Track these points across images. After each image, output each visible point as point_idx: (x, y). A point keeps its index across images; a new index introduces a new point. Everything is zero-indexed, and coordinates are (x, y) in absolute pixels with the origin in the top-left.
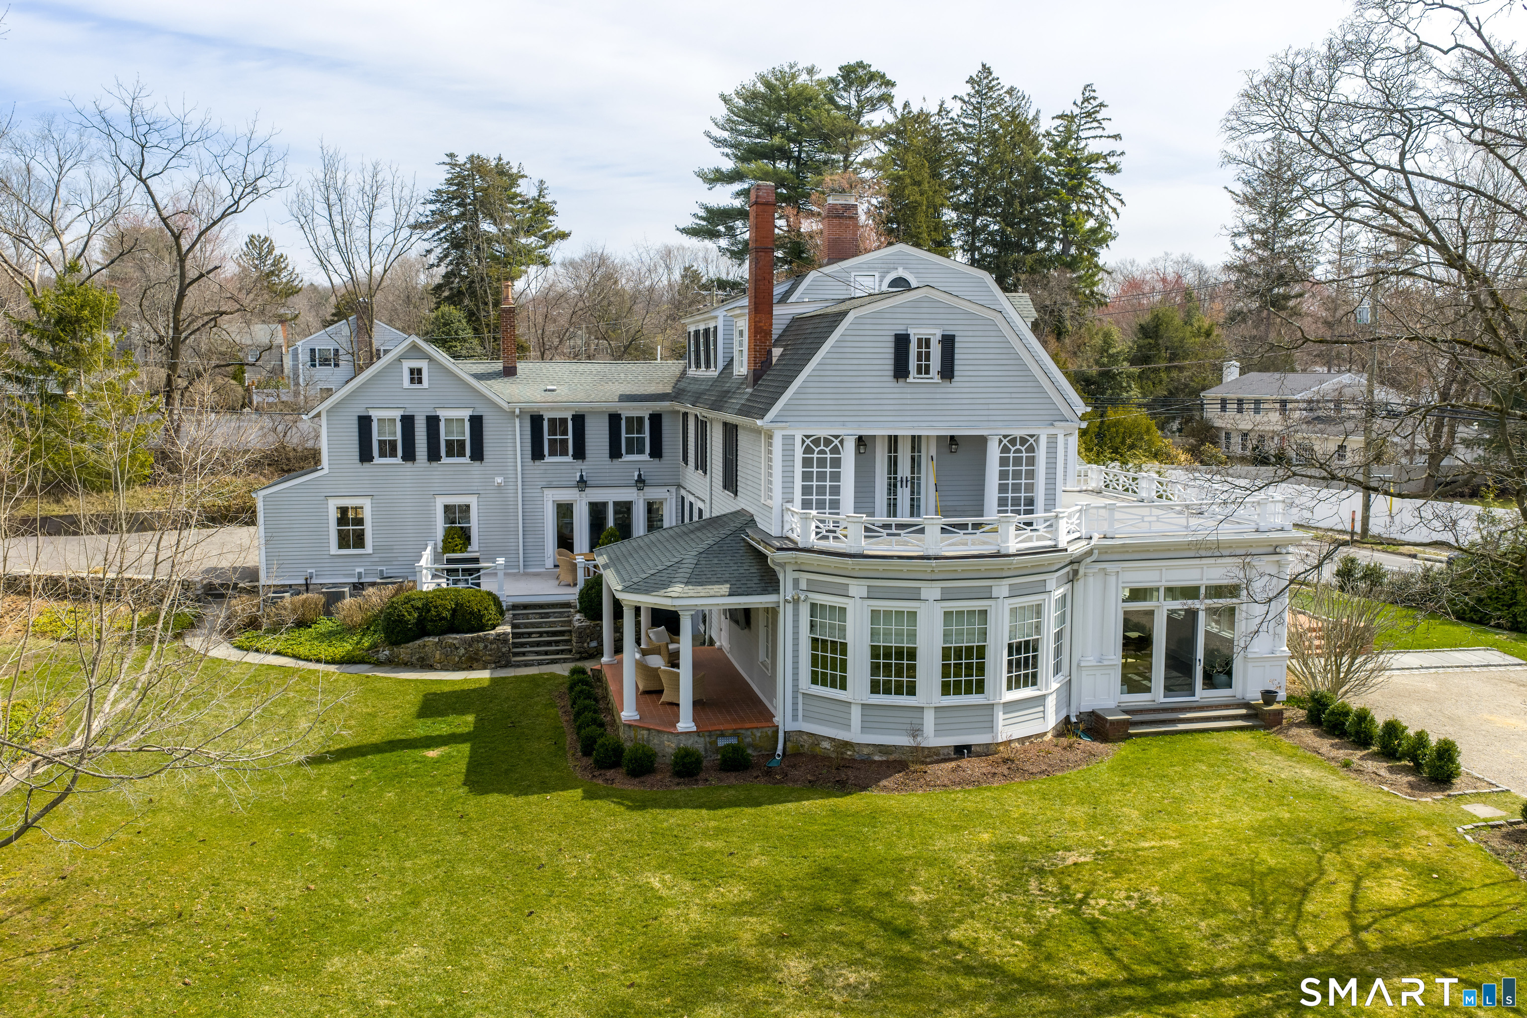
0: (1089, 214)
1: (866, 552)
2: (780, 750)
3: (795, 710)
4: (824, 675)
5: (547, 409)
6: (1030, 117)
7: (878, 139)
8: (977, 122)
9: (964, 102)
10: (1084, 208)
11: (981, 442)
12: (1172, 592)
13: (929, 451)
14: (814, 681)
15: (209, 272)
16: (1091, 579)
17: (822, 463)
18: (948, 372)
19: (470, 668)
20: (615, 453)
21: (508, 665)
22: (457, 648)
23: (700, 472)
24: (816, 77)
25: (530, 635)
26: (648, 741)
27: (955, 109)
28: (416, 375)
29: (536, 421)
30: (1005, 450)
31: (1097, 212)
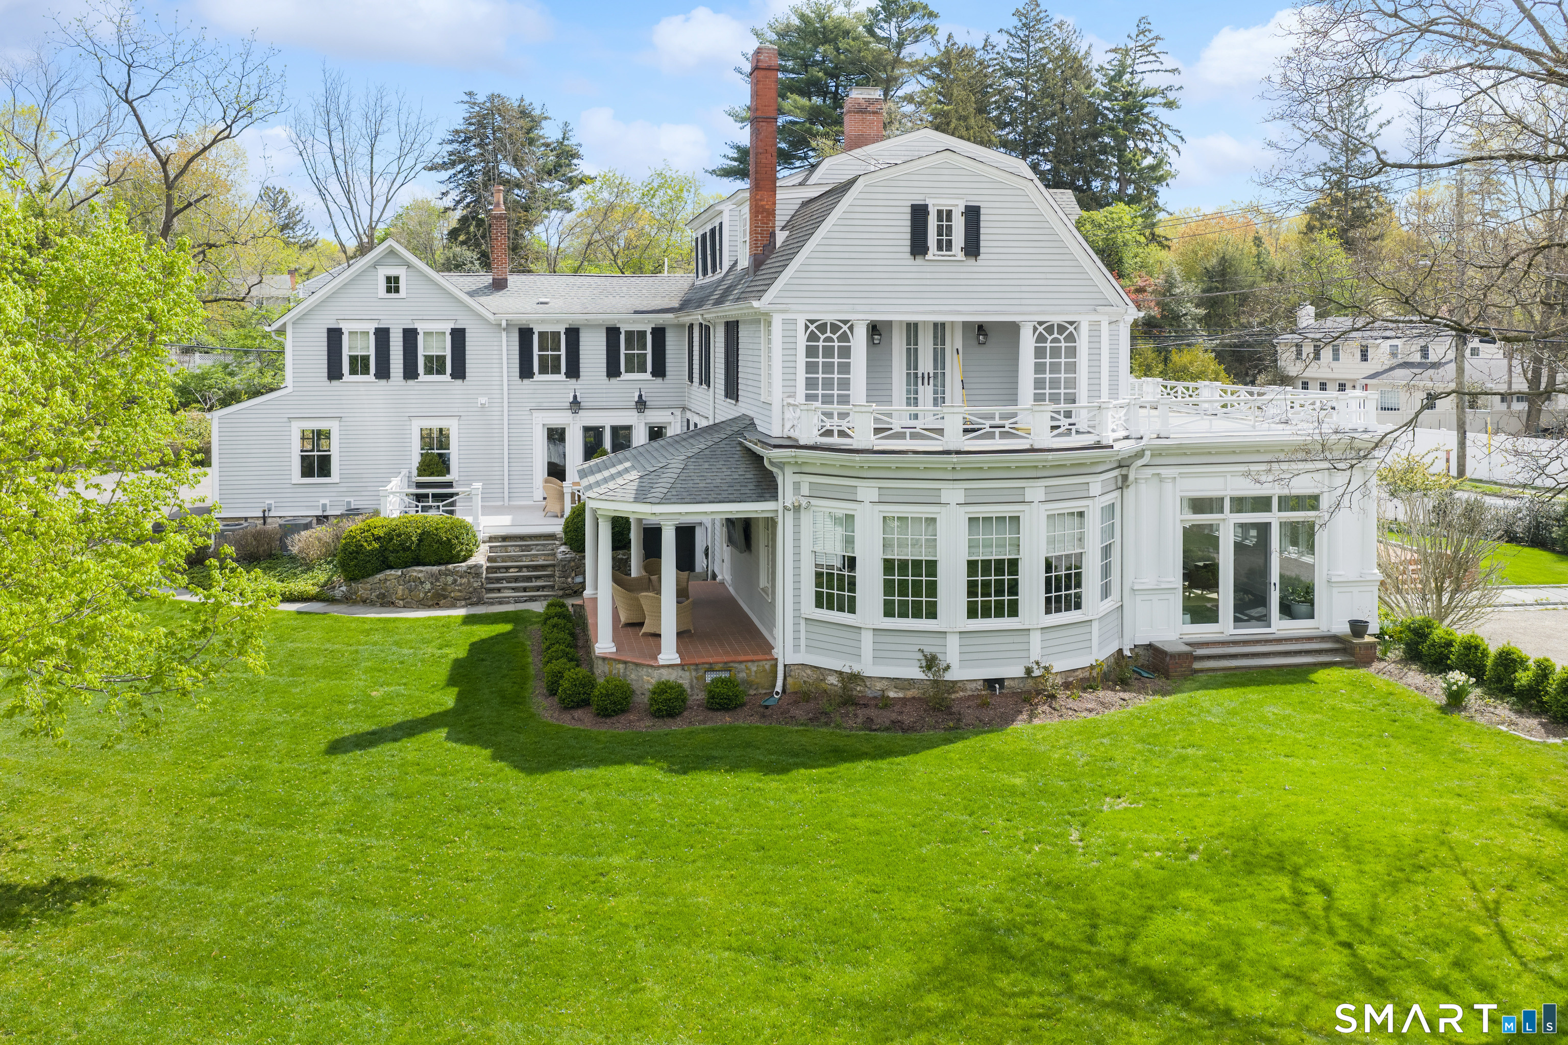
0: (1147, 151)
1: (876, 448)
2: (779, 688)
3: (796, 638)
4: (830, 596)
5: (537, 321)
6: (1082, 52)
7: (920, 73)
8: (1025, 56)
9: (1011, 35)
10: (1141, 145)
11: (1012, 329)
12: (1240, 504)
13: (954, 341)
14: (819, 604)
15: (198, 201)
16: (1143, 487)
17: (828, 352)
18: (972, 248)
19: (437, 605)
20: (613, 371)
21: (480, 602)
22: (422, 583)
23: (704, 386)
24: (853, 10)
25: (507, 568)
26: (625, 676)
27: (1001, 42)
28: (393, 285)
29: (525, 334)
30: (1041, 339)
31: (1155, 149)
